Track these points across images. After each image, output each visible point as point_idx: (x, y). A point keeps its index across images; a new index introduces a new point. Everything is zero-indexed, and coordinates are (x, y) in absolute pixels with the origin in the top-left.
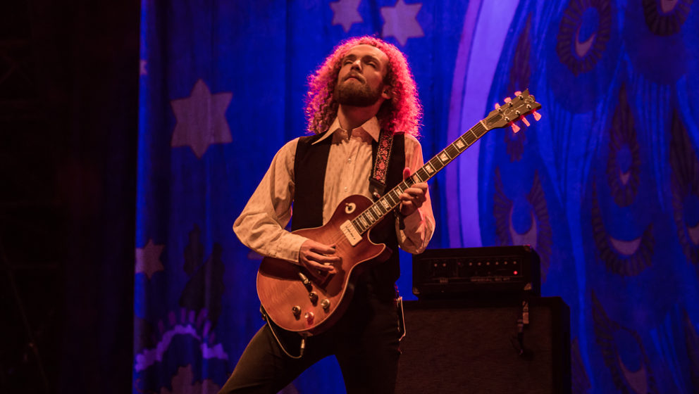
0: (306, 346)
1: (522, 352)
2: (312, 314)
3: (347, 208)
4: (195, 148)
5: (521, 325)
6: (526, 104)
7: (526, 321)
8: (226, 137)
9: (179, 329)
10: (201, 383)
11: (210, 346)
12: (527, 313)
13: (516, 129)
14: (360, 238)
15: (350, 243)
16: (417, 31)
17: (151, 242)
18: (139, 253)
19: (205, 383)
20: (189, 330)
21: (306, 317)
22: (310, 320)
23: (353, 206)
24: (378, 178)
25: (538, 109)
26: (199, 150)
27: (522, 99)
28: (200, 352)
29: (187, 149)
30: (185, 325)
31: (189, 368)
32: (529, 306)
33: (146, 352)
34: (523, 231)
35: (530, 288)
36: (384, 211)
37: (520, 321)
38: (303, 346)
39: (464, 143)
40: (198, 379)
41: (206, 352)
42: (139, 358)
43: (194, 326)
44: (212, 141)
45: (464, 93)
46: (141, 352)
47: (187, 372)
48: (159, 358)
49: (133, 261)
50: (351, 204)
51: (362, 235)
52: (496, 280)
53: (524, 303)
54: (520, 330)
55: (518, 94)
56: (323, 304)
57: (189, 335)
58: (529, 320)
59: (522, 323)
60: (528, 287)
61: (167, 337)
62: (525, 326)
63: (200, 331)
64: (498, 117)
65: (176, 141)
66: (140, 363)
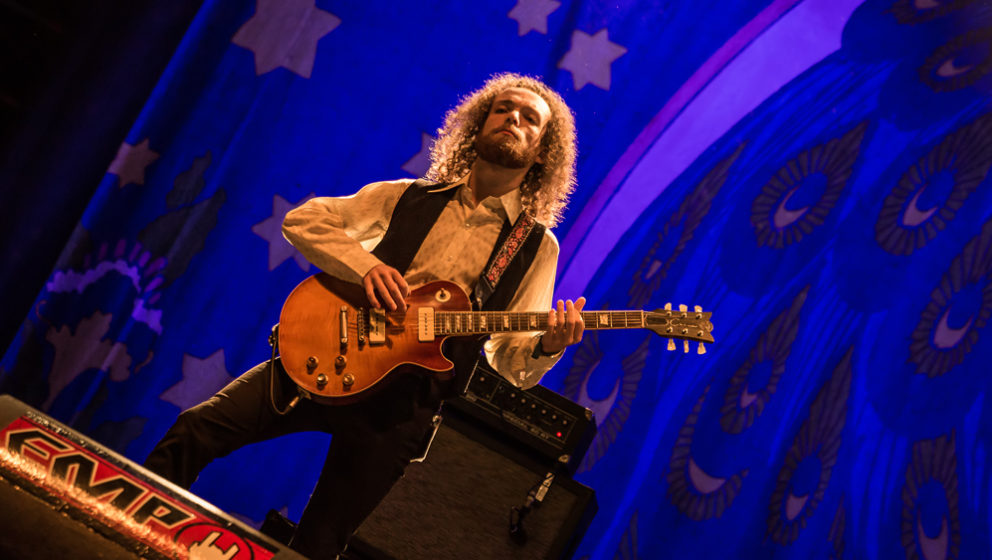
0: (297, 405)
1: (515, 530)
2: (327, 379)
3: (439, 293)
4: (259, 60)
5: (531, 498)
6: (699, 328)
7: (540, 498)
8: (305, 68)
9: (121, 266)
10: (113, 344)
11: (147, 306)
12: (546, 489)
13: (671, 347)
14: (432, 338)
15: (418, 335)
16: (604, 81)
17: (145, 143)
18: (125, 149)
19: (118, 347)
20: (133, 273)
21: (320, 379)
22: (321, 385)
23: (448, 295)
24: (491, 278)
25: (707, 344)
26: (263, 66)
27: (698, 318)
28: (131, 307)
29: (248, 56)
30: (130, 265)
31: (108, 318)
32: (553, 482)
33: (70, 273)
34: (597, 396)
35: (566, 461)
36: (477, 329)
37: (533, 493)
38: (292, 404)
39: (609, 322)
40: (111, 337)
41: (139, 310)
42: (58, 276)
43: (141, 272)
44: (286, 64)
45: (618, 189)
46: (65, 271)
47: (104, 322)
48: (81, 287)
49: (112, 155)
50: (446, 292)
51: (436, 336)
52: (533, 430)
53: (549, 475)
54: (528, 504)
55: (698, 309)
56: (346, 379)
57: (129, 279)
58: (545, 498)
59: (534, 497)
60: (564, 459)
61: (104, 267)
62: (536, 503)
63: (144, 282)
64: (662, 321)
65: (240, 38)
66: (57, 283)
